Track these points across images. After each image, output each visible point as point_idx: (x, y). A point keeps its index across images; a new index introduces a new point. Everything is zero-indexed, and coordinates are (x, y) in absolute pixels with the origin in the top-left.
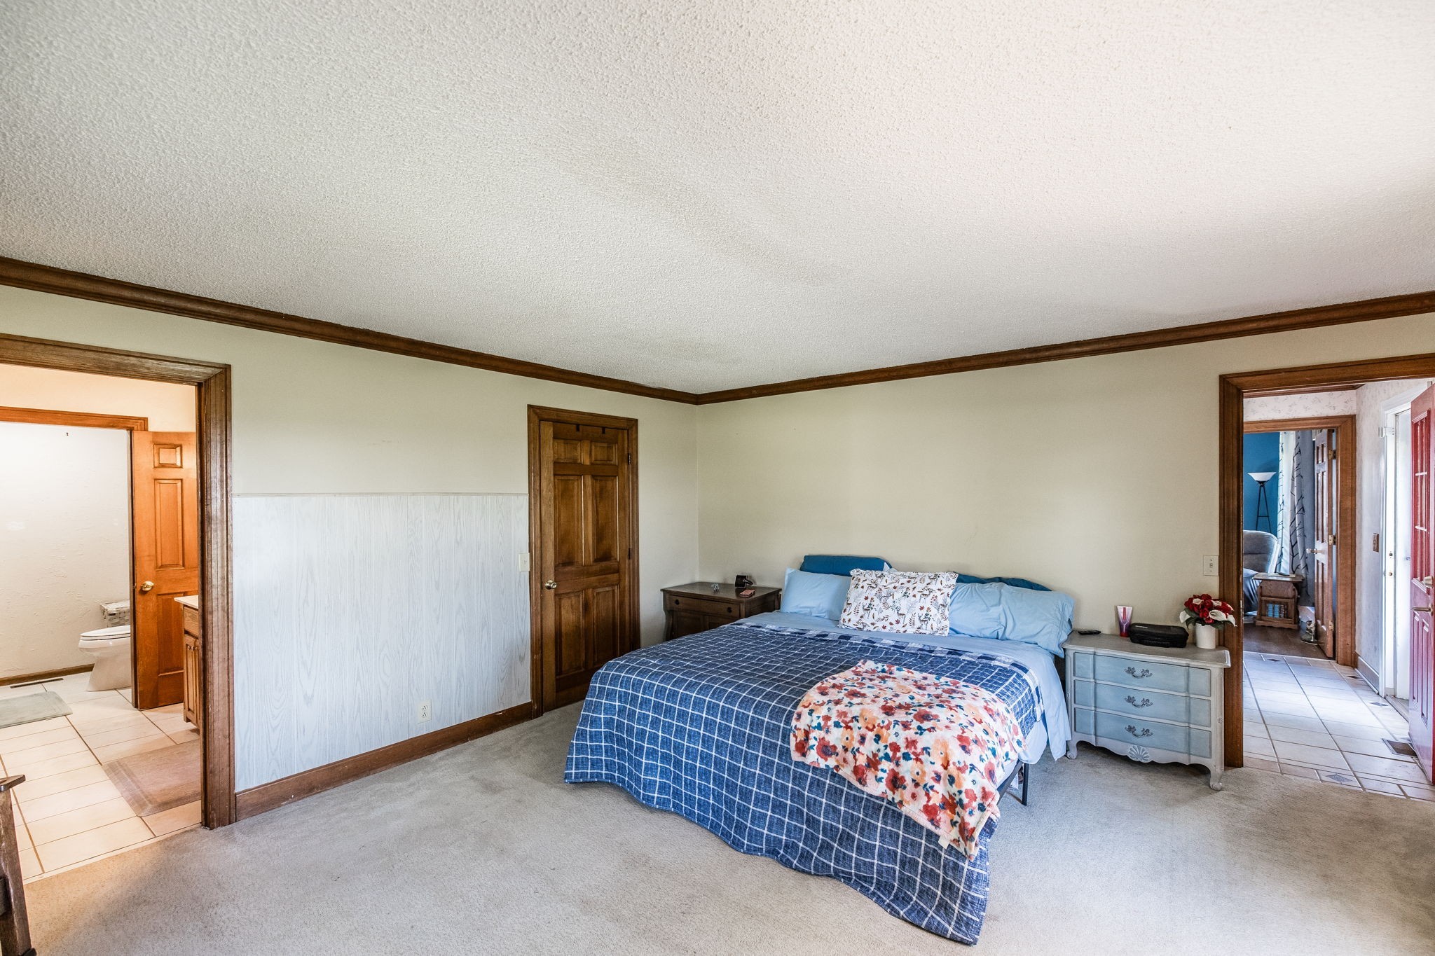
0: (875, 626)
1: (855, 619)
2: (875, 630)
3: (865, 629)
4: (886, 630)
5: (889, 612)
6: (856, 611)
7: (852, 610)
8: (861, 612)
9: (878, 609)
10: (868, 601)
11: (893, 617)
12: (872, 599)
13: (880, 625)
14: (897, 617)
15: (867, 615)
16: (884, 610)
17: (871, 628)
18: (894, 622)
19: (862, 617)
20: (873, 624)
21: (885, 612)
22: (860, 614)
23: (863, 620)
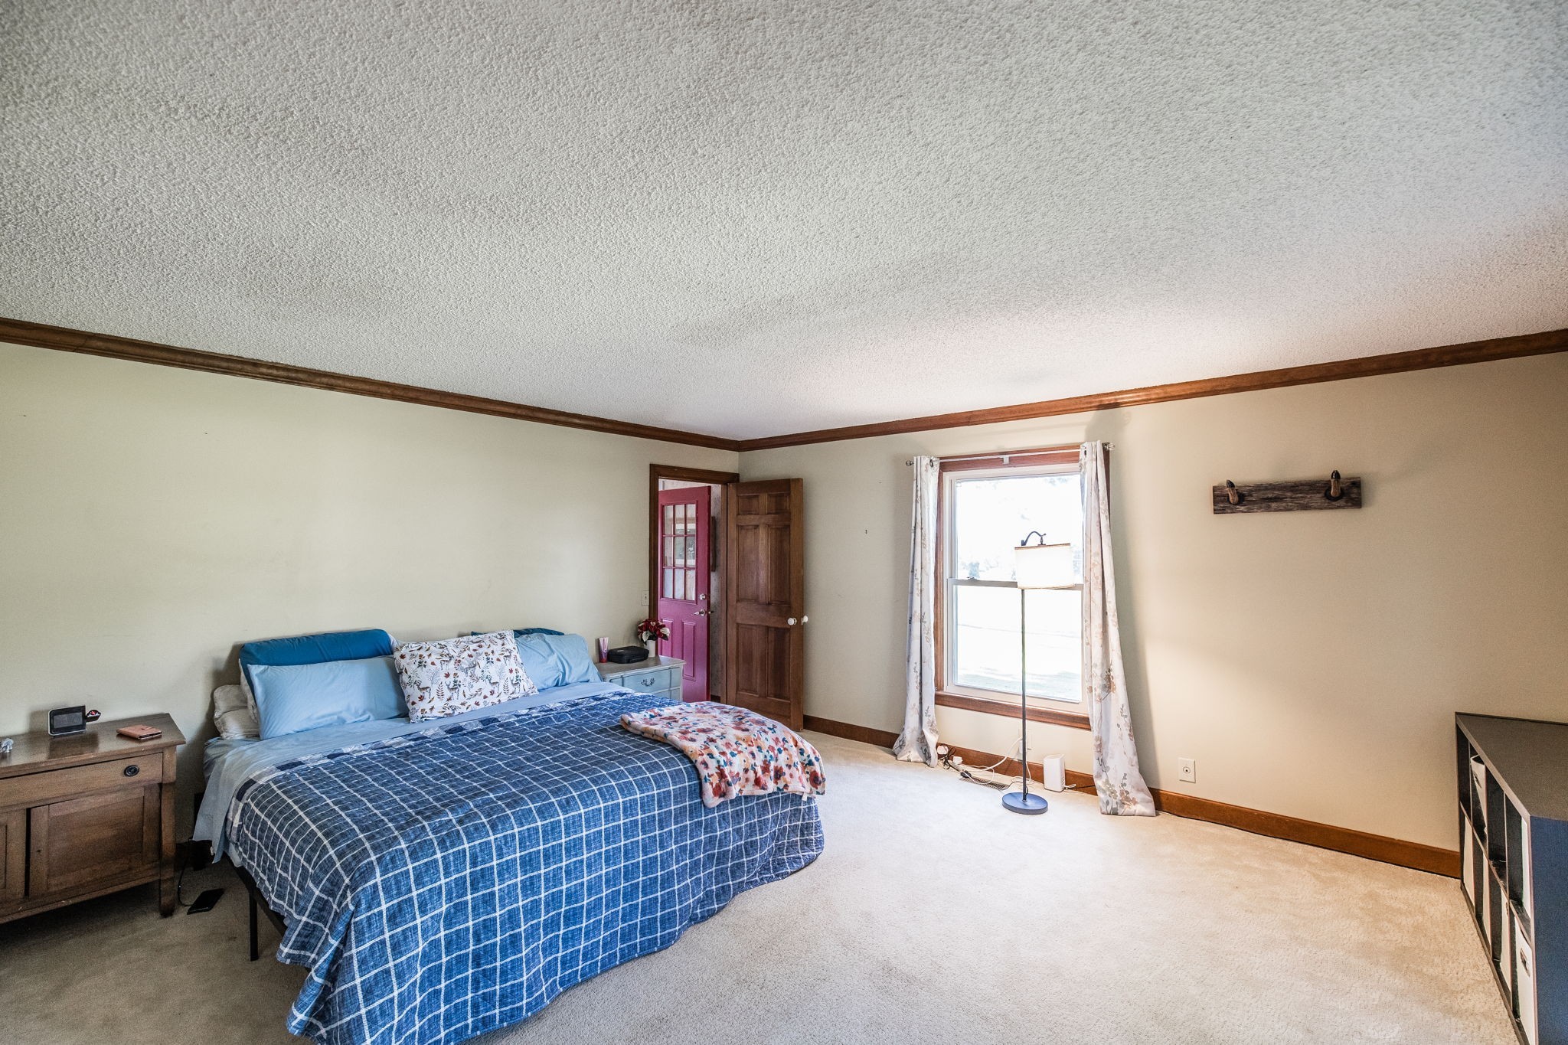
0: (467, 705)
1: (439, 704)
2: (469, 710)
3: (456, 713)
4: (482, 705)
5: (481, 684)
6: (440, 695)
7: (434, 694)
8: (447, 694)
9: (466, 684)
10: (451, 679)
11: (487, 688)
12: (455, 674)
13: (472, 702)
14: (491, 688)
15: (455, 695)
16: (474, 684)
17: (463, 709)
18: (488, 694)
19: (449, 699)
20: (463, 704)
21: (477, 686)
22: (446, 697)
23: (451, 703)
